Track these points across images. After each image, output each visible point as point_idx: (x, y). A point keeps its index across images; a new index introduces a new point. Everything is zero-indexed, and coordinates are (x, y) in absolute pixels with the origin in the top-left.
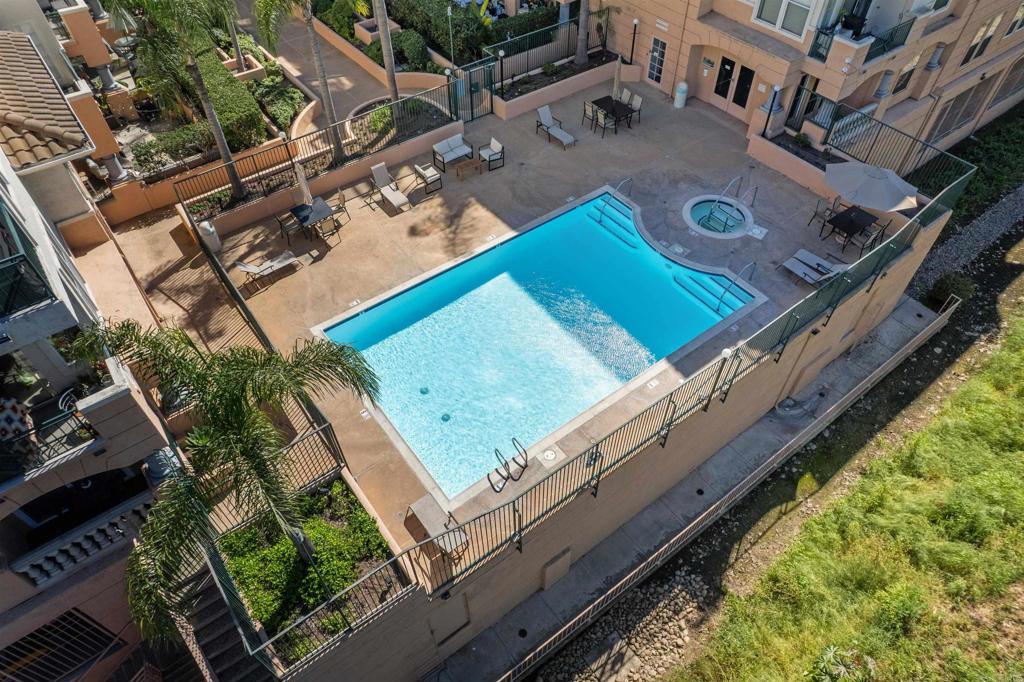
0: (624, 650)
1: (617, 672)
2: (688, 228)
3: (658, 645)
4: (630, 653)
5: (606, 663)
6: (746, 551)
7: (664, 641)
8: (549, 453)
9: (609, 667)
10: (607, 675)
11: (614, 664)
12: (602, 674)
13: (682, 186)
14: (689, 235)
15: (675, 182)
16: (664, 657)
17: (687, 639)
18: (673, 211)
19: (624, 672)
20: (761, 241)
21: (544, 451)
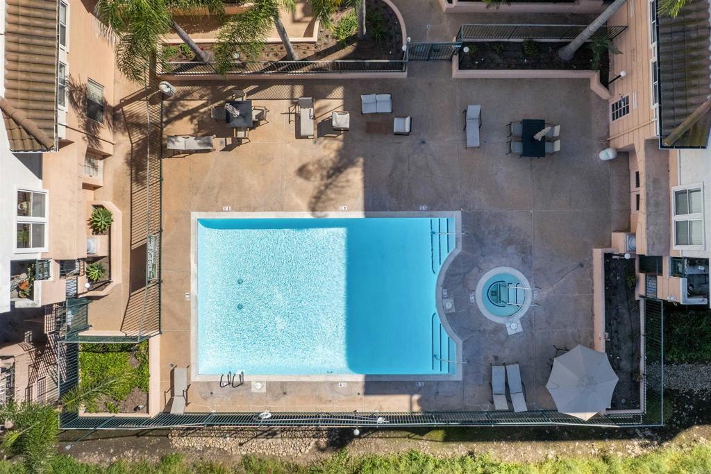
0: (278, 432)
1: (268, 439)
2: (474, 291)
3: (294, 442)
4: (279, 436)
5: (266, 431)
6: (372, 437)
7: (298, 443)
8: (259, 384)
9: (266, 434)
10: (263, 436)
11: (269, 434)
12: (261, 434)
13: (511, 250)
14: (468, 298)
15: (509, 242)
16: (291, 449)
17: (307, 451)
18: (480, 269)
19: (270, 440)
20: (507, 336)
21: (258, 382)
